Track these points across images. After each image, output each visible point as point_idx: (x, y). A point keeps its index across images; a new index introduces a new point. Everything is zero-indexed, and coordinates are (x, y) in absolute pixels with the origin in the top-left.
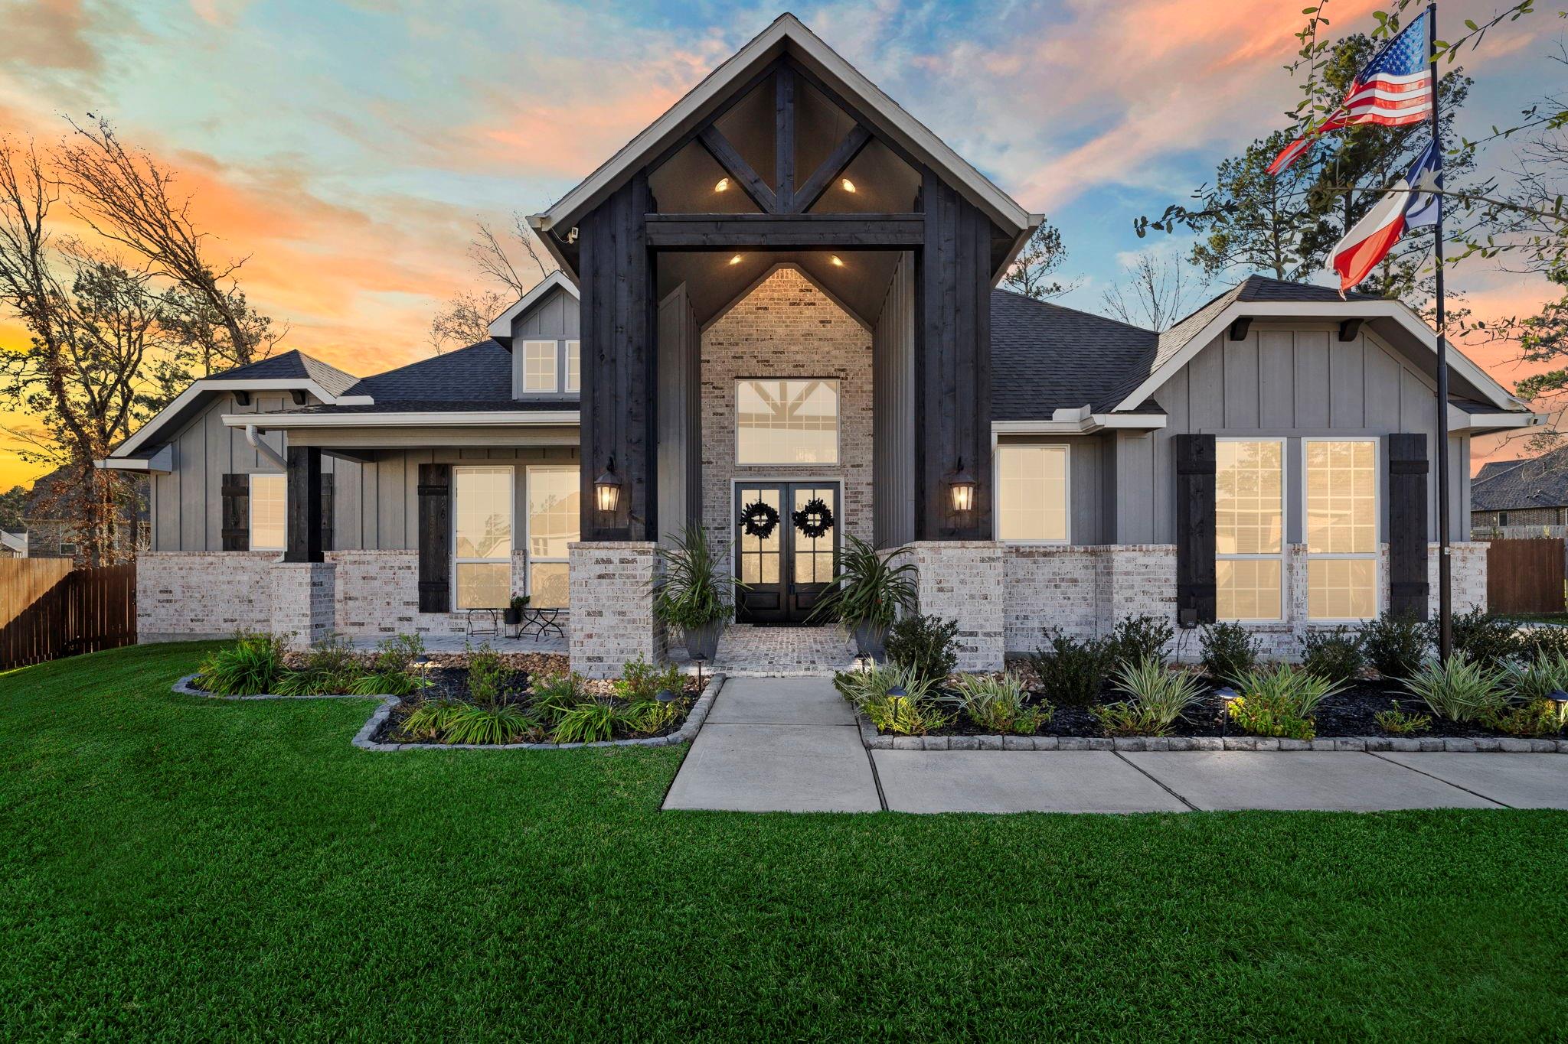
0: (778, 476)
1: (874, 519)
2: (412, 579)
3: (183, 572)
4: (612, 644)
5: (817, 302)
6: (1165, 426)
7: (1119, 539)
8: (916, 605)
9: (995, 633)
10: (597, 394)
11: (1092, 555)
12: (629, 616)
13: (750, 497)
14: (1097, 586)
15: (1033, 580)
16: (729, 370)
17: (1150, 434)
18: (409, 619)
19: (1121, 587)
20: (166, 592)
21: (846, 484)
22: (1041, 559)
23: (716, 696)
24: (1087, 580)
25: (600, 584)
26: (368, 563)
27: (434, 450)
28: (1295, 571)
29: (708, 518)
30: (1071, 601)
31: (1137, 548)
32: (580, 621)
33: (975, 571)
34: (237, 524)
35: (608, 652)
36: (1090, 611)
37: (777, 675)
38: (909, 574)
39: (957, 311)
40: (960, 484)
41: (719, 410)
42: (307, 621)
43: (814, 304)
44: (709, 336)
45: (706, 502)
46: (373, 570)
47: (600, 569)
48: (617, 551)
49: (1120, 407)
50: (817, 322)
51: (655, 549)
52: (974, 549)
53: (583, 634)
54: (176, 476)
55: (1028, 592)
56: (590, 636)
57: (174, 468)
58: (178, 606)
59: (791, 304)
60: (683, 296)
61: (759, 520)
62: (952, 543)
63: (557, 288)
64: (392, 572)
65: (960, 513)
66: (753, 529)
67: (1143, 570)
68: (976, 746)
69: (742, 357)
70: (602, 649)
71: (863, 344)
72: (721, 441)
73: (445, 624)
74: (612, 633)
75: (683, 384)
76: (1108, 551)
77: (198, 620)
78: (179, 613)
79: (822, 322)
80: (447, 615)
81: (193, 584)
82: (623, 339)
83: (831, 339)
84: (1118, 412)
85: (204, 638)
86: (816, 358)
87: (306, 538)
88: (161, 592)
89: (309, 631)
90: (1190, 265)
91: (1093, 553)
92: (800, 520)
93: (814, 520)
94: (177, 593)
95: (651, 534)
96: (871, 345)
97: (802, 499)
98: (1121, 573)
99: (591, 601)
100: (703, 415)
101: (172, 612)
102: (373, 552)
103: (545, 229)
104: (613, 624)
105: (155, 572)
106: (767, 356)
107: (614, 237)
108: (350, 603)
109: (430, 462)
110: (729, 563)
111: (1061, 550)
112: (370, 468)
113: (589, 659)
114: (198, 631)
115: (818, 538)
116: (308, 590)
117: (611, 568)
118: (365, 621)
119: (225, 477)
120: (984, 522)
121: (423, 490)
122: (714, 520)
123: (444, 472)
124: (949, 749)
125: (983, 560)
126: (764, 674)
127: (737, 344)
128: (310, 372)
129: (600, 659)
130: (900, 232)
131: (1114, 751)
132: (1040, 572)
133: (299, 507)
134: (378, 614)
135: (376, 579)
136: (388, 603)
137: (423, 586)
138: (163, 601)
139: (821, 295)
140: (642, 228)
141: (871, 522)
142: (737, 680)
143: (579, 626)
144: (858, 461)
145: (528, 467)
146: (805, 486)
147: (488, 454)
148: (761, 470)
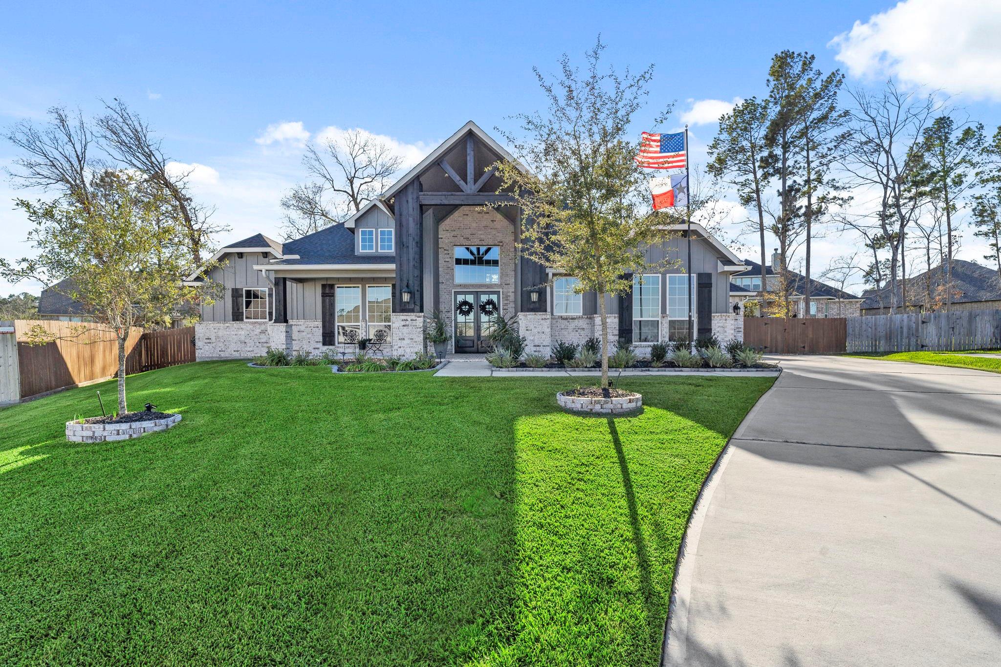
0: (473, 288)
2: (319, 332)
3: (216, 331)
4: (408, 350)
7: (598, 313)
9: (547, 345)
12: (415, 340)
13: (460, 298)
14: (592, 331)
15: (568, 329)
16: (451, 242)
18: (318, 348)
19: (598, 330)
20: (208, 339)
21: (503, 292)
22: (570, 321)
23: (446, 364)
24: (588, 328)
25: (404, 328)
26: (300, 325)
27: (327, 279)
28: (663, 324)
29: (442, 307)
30: (582, 336)
33: (540, 323)
34: (238, 310)
35: (407, 353)
37: (468, 361)
38: (515, 324)
40: (534, 292)
41: (447, 260)
42: (284, 346)
43: (489, 212)
44: (442, 227)
45: (441, 300)
46: (302, 328)
47: (403, 323)
48: (410, 316)
50: (490, 221)
51: (423, 316)
52: (539, 315)
53: (398, 346)
55: (566, 333)
56: (400, 347)
58: (213, 345)
60: (432, 213)
61: (464, 308)
62: (531, 313)
63: (375, 205)
64: (311, 329)
65: (534, 302)
66: (462, 312)
69: (457, 236)
70: (405, 352)
71: (510, 230)
72: (448, 273)
73: (333, 350)
74: (408, 346)
76: (594, 317)
77: (223, 351)
78: (214, 348)
79: (492, 221)
80: (334, 346)
81: (220, 335)
82: (411, 239)
83: (496, 228)
85: (225, 359)
86: (489, 237)
87: (282, 314)
88: (206, 339)
91: (589, 318)
92: (483, 308)
93: (489, 308)
94: (213, 340)
95: (422, 311)
96: (514, 230)
97: (484, 298)
98: (598, 325)
99: (400, 335)
100: (440, 262)
101: (211, 347)
102: (302, 320)
103: (383, 199)
104: (408, 343)
105: (203, 331)
106: (467, 236)
107: (407, 201)
109: (326, 283)
111: (579, 317)
112: (300, 285)
113: (400, 356)
114: (222, 355)
115: (490, 316)
116: (283, 335)
117: (407, 323)
118: (299, 350)
119: (233, 289)
120: (543, 306)
121: (324, 295)
122: (445, 308)
123: (332, 287)
125: (543, 319)
127: (455, 231)
128: (270, 244)
129: (404, 355)
132: (570, 325)
133: (279, 301)
134: (304, 347)
135: (304, 332)
136: (309, 342)
137: (324, 335)
138: (207, 343)
140: (418, 198)
142: (454, 362)
143: (396, 344)
144: (508, 282)
145: (367, 286)
146: (485, 293)
147: (350, 280)
148: (465, 286)
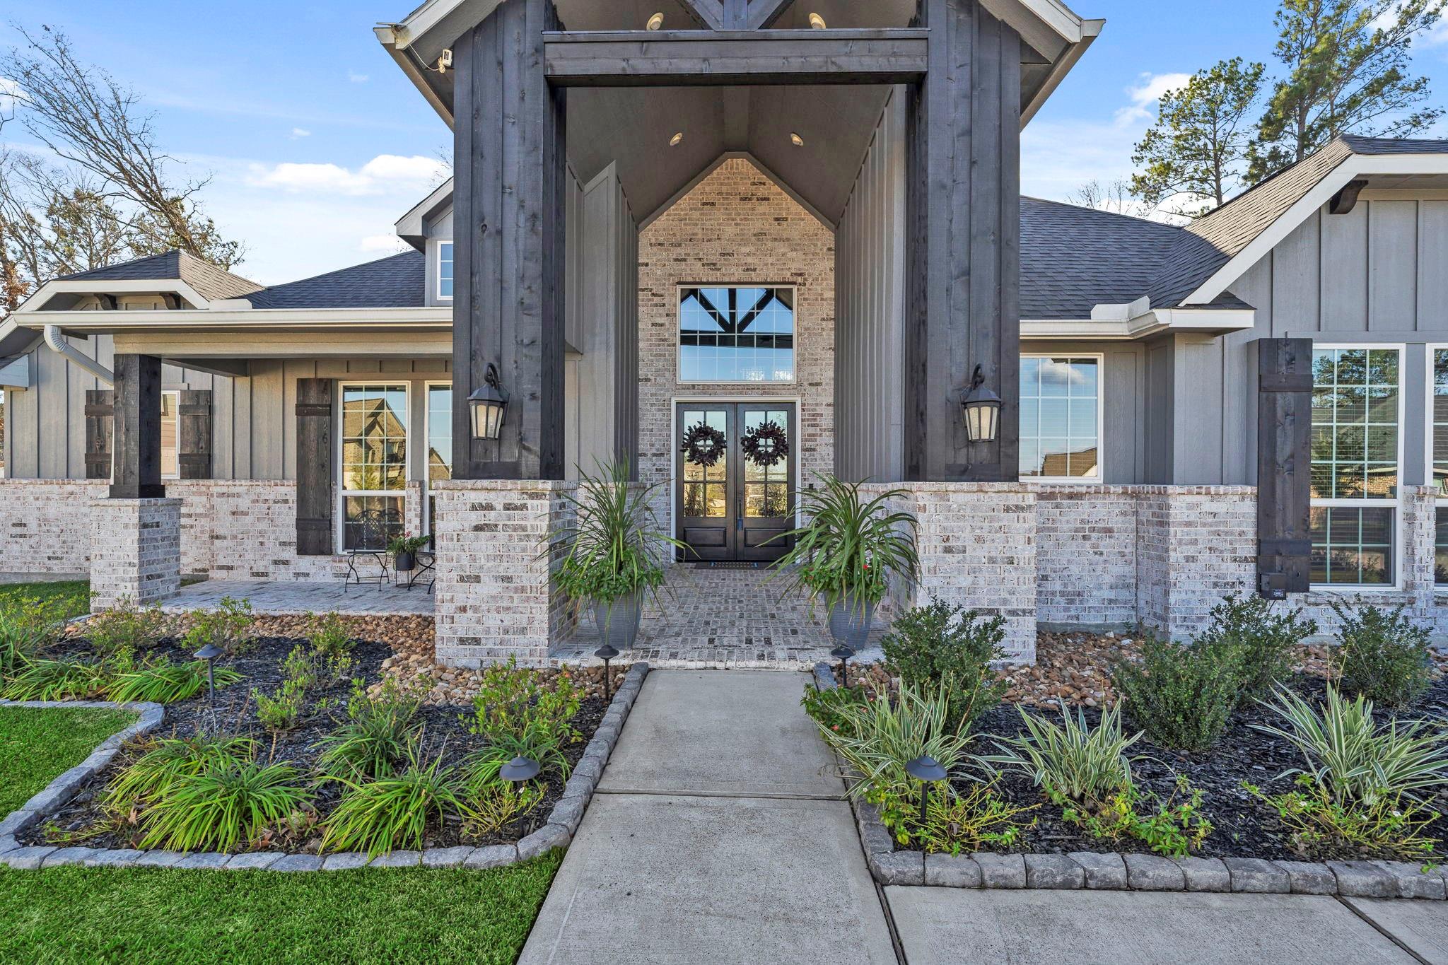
0: (726, 395)
1: (835, 445)
2: (289, 516)
3: (40, 503)
4: (493, 621)
5: (771, 197)
6: (1252, 325)
7: (1176, 479)
8: (912, 569)
9: (1024, 612)
10: (476, 279)
11: (1132, 498)
12: (517, 583)
13: (693, 419)
14: (1138, 537)
15: (1055, 530)
16: (671, 275)
17: (1219, 338)
18: (286, 562)
19: (1180, 542)
20: (20, 525)
21: (803, 405)
22: (1065, 502)
23: (628, 711)
24: (1126, 531)
25: (477, 538)
26: (239, 495)
27: (316, 360)
28: (1417, 523)
29: (645, 443)
30: (1104, 557)
31: (1203, 491)
32: (449, 588)
33: (996, 525)
34: (101, 447)
35: (488, 631)
36: (1130, 570)
37: (720, 665)
38: (903, 526)
39: (973, 163)
40: (979, 403)
41: (659, 320)
42: (134, 572)
43: (768, 199)
44: (648, 235)
45: (643, 425)
46: (244, 504)
47: (476, 518)
48: (502, 492)
49: (1192, 299)
50: (771, 220)
51: (553, 490)
52: (995, 494)
53: (454, 606)
54: (32, 393)
56: (463, 609)
57: (31, 384)
58: (33, 541)
59: (742, 199)
60: (613, 179)
61: (702, 445)
62: (965, 485)
64: (266, 506)
65: (978, 444)
66: (698, 457)
67: (1210, 519)
68: (1079, 881)
69: (685, 260)
70: (479, 627)
71: (823, 245)
72: (660, 355)
73: (328, 569)
74: (493, 605)
75: (612, 284)
76: (1161, 494)
77: (57, 558)
78: (35, 550)
79: (777, 219)
80: (329, 558)
81: (51, 516)
82: (511, 202)
83: (788, 239)
84: (1188, 306)
85: (63, 579)
86: (770, 260)
87: (136, 469)
88: (14, 525)
89: (136, 584)
90: (1130, 194)
91: (1135, 495)
92: (750, 445)
93: (766, 446)
94: (33, 527)
95: (552, 467)
96: (832, 246)
97: (754, 420)
98: (1180, 524)
99: (465, 562)
100: (640, 326)
101: (26, 548)
102: (243, 482)
103: (401, 45)
104: (494, 593)
105: (7, 502)
106: (713, 259)
107: (501, 64)
108: (217, 542)
109: (312, 376)
110: (668, 495)
111: (1092, 490)
112: (243, 383)
113: (462, 641)
114: (56, 570)
115: (771, 467)
116: (135, 534)
117: (492, 517)
118: (235, 564)
119: (89, 393)
120: (1007, 455)
121: (303, 410)
122: (652, 445)
123: (327, 386)
124: (1028, 887)
125: (1007, 509)
126: (701, 664)
127: (680, 245)
128: (185, 273)
129: (477, 641)
130: (894, 54)
131: (1339, 895)
132: (1064, 519)
133: (127, 430)
134: (249, 556)
135: (247, 514)
136: (262, 544)
137: (301, 524)
138: (16, 536)
139: (776, 189)
140: (539, 50)
141: (832, 449)
142: (663, 675)
143: (448, 596)
144: (817, 379)
145: (427, 384)
146: (756, 406)
147: (382, 364)
148: (705, 388)
